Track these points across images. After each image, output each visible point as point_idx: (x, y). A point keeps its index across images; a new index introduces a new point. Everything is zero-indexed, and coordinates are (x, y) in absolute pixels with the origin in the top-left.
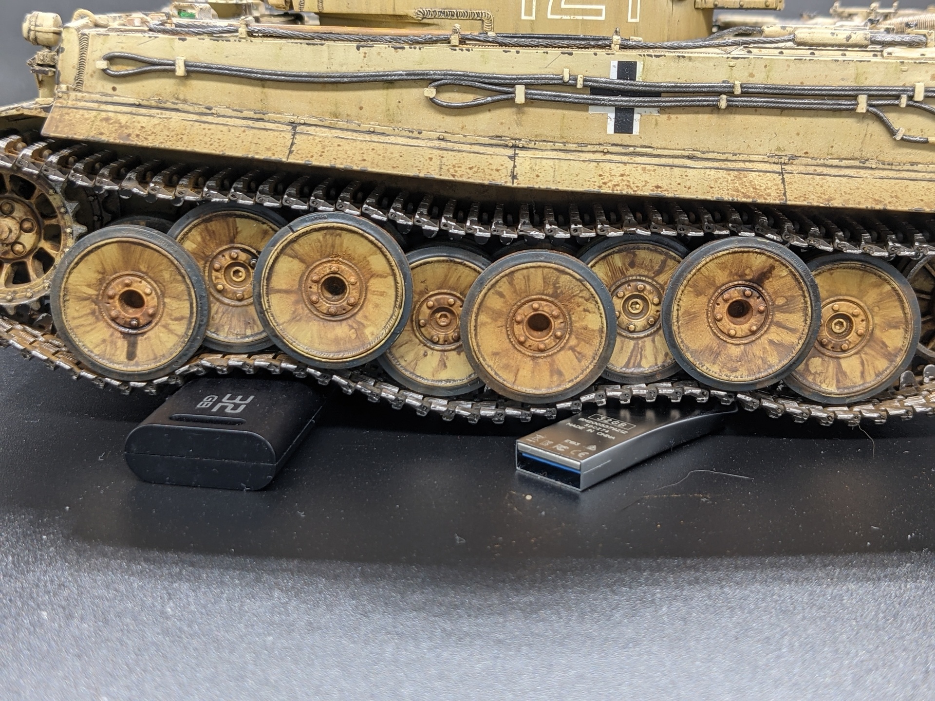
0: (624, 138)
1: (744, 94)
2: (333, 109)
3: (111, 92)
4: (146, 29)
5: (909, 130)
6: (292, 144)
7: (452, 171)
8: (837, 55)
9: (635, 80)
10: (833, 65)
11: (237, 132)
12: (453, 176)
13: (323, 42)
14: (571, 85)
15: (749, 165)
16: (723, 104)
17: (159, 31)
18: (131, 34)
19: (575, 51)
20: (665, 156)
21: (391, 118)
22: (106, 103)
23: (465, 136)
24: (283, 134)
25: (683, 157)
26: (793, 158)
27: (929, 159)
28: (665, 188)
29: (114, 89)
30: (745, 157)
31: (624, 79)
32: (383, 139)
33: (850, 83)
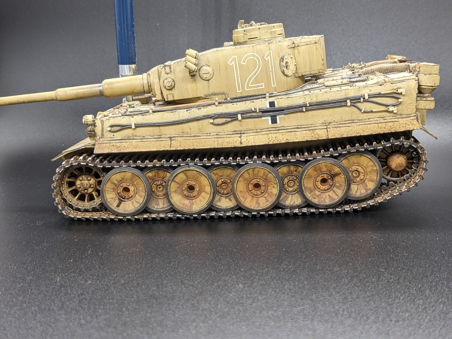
0: (275, 125)
1: (310, 106)
2: (181, 131)
3: (113, 137)
4: (121, 115)
5: (366, 108)
6: (171, 144)
7: (221, 144)
8: (338, 89)
9: (275, 107)
10: (337, 92)
11: (153, 143)
12: (222, 146)
13: (176, 111)
14: (255, 112)
15: (316, 128)
16: (304, 110)
17: (125, 116)
18: (116, 118)
19: (255, 101)
20: (289, 129)
21: (200, 130)
22: (112, 140)
23: (224, 133)
24: (167, 141)
25: (294, 128)
26: (330, 123)
27: (374, 116)
28: (289, 139)
29: (114, 135)
30: (314, 125)
31: (271, 107)
32: (199, 138)
33: (344, 97)
